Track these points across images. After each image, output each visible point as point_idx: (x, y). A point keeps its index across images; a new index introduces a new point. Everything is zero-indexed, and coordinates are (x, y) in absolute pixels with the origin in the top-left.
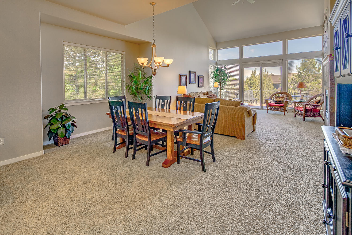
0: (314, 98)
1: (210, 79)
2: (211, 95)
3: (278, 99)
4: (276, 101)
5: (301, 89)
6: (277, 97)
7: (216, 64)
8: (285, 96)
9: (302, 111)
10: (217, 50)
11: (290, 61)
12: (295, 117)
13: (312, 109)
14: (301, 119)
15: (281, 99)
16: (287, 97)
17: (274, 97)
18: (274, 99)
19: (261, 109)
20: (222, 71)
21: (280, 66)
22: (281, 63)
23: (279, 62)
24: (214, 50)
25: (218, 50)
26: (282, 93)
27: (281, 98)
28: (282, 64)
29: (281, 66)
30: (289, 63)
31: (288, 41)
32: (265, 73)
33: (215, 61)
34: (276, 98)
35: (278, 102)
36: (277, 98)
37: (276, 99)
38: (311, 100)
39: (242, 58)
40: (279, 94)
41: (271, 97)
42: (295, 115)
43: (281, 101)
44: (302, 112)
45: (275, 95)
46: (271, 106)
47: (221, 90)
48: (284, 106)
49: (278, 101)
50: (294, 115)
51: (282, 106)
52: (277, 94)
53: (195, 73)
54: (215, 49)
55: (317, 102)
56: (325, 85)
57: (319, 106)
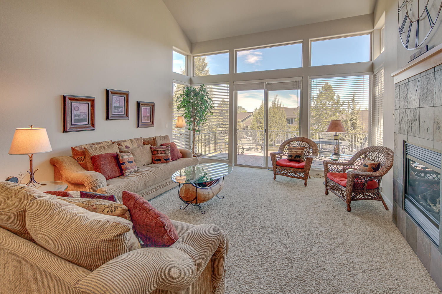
0: (363, 154)
3: (294, 152)
4: (291, 156)
5: (334, 134)
6: (292, 147)
7: (191, 81)
8: (307, 145)
9: (345, 187)
10: (193, 57)
11: (316, 80)
12: (327, 193)
13: (364, 184)
15: (299, 152)
16: (309, 148)
17: (286, 147)
18: (286, 151)
19: (264, 168)
20: (196, 94)
21: (297, 88)
22: (300, 84)
23: (297, 82)
24: (187, 56)
25: (195, 56)
26: (301, 140)
27: (299, 149)
28: (302, 85)
29: (300, 89)
30: (314, 84)
31: (312, 43)
32: (278, 105)
33: (189, 77)
35: (293, 158)
36: (292, 149)
37: (291, 151)
38: (357, 158)
39: (234, 73)
40: (296, 141)
41: (282, 149)
42: (327, 190)
43: (298, 156)
44: (344, 189)
45: (288, 142)
46: (281, 166)
47: (196, 132)
48: (305, 168)
49: (294, 156)
50: (325, 190)
51: (302, 168)
52: (291, 142)
53: (127, 95)
54: (190, 54)
55: (374, 166)
56: (402, 131)
57: (381, 176)
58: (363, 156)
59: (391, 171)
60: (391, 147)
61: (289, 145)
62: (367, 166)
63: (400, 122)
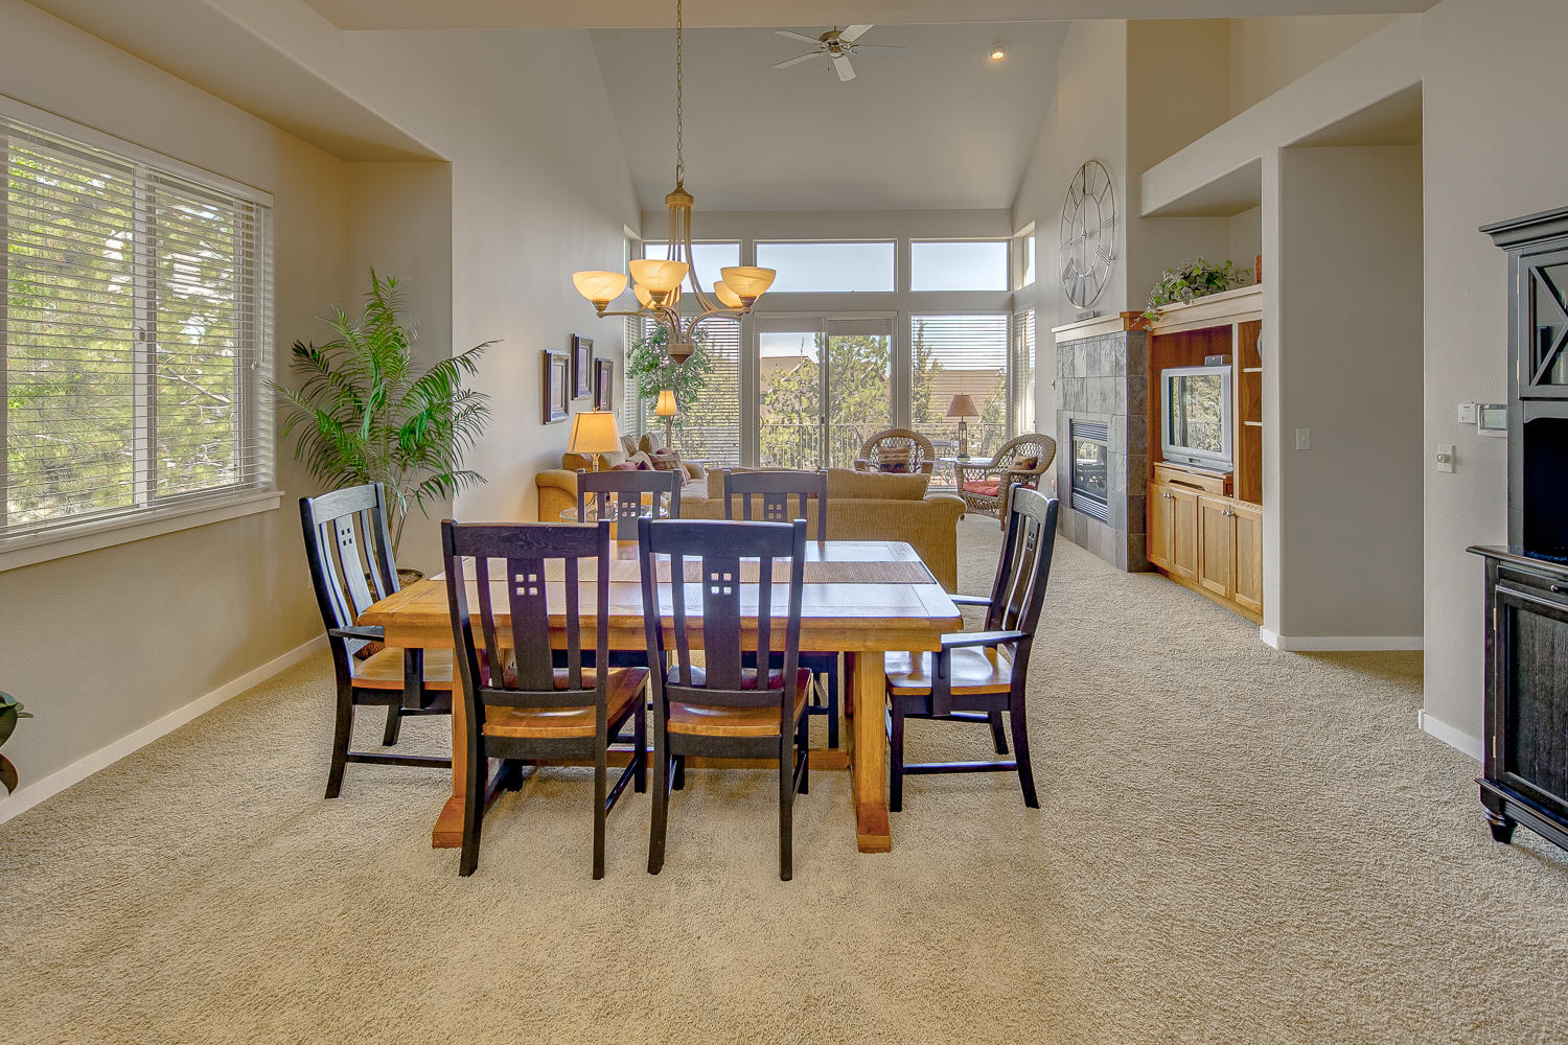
0: (1008, 450)
1: (626, 379)
2: (659, 453)
3: (892, 458)
4: (886, 463)
6: (886, 449)
8: (910, 442)
9: (996, 496)
10: (643, 246)
11: (919, 318)
14: (994, 524)
15: (900, 456)
16: (917, 448)
17: (873, 451)
18: (875, 459)
21: (886, 332)
22: (894, 325)
23: (888, 321)
25: (648, 247)
26: (898, 434)
27: (899, 452)
28: (897, 327)
29: (892, 333)
30: (916, 325)
31: (913, 245)
34: (884, 452)
35: (891, 468)
36: (887, 452)
37: (886, 457)
38: (1002, 456)
40: (889, 437)
41: (866, 453)
44: (995, 499)
45: (876, 440)
52: (880, 439)
53: (591, 346)
54: (638, 238)
55: (1031, 462)
56: (1067, 408)
57: (1038, 475)
58: (1011, 451)
59: (1053, 465)
60: (1052, 433)
61: (879, 446)
62: (1021, 464)
63: (1065, 395)
